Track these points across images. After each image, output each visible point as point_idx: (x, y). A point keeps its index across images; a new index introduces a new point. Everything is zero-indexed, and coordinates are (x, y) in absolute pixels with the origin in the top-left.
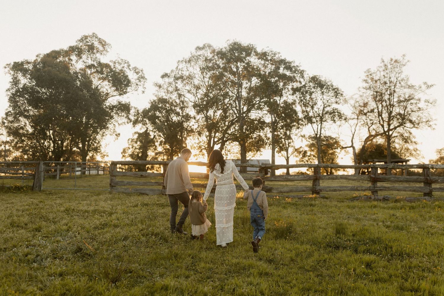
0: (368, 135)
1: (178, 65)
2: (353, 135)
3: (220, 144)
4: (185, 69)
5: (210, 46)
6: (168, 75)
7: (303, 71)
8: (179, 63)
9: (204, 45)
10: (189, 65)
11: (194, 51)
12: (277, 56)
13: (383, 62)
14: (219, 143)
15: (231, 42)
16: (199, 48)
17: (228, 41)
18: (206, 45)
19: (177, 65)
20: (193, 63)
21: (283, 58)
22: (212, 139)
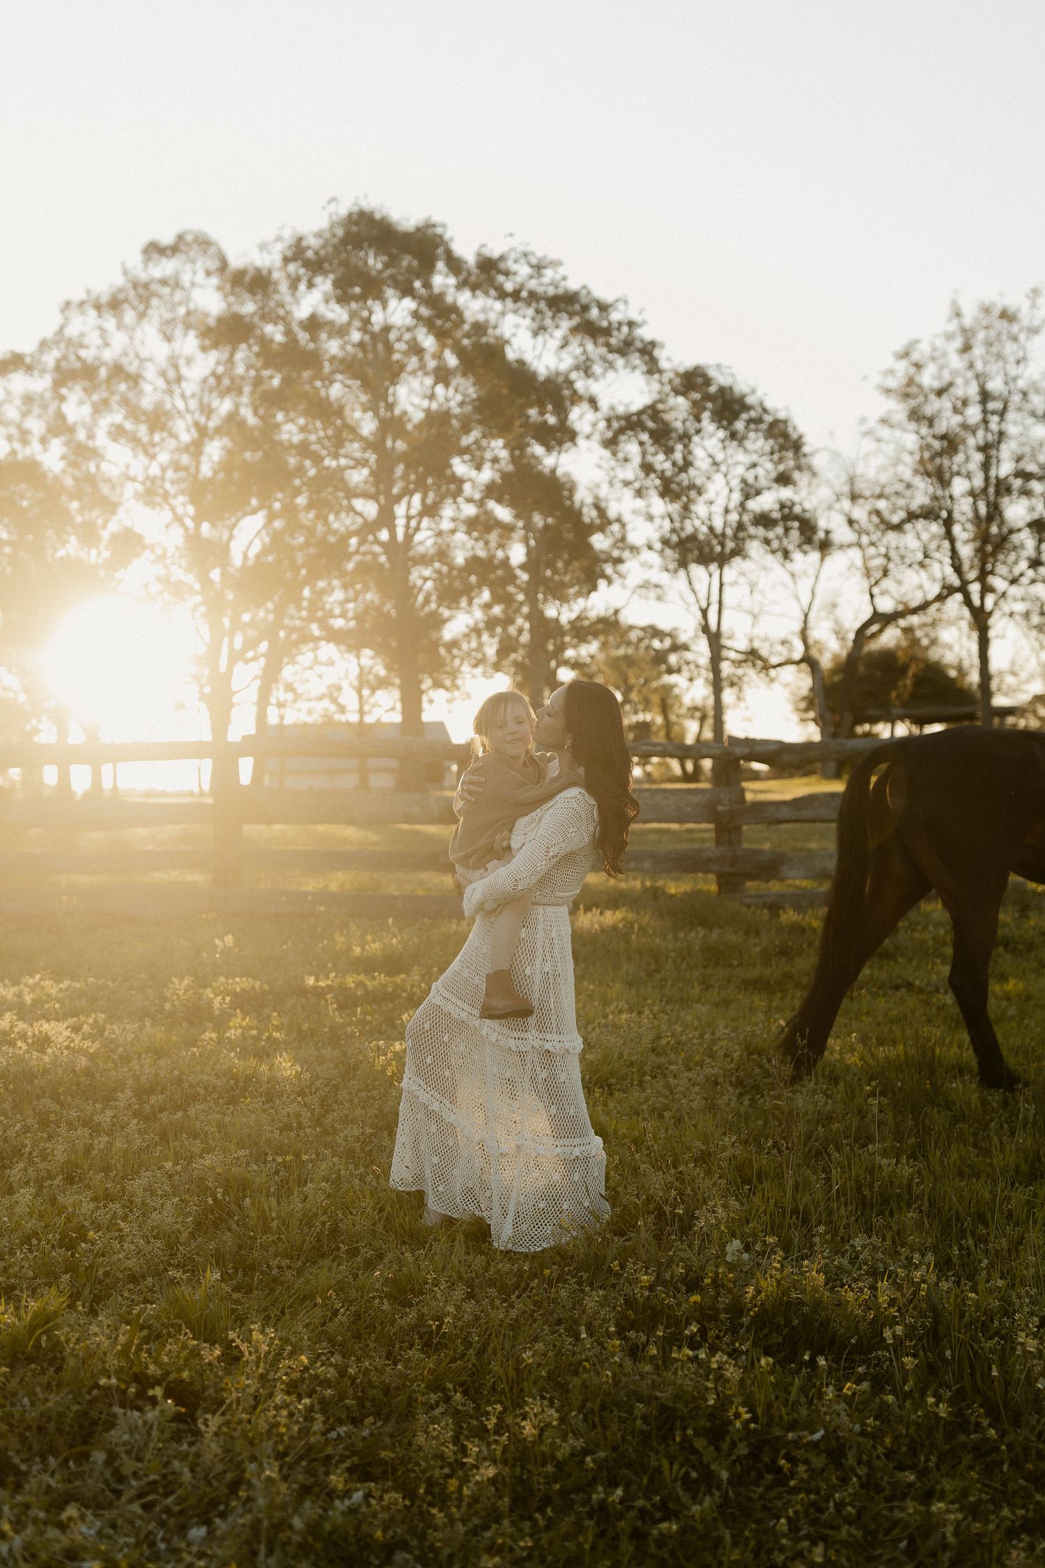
0: (866, 614)
1: (67, 319)
2: (806, 615)
3: (262, 661)
4: (94, 339)
5: (204, 243)
6: (28, 360)
7: (653, 344)
8: (67, 313)
9: (180, 237)
10: (110, 323)
11: (135, 260)
12: (549, 274)
13: (958, 315)
14: (255, 659)
15: (343, 210)
16: (154, 250)
17: (333, 205)
18: (189, 238)
19: (59, 319)
20: (129, 316)
21: (573, 285)
22: (226, 640)
